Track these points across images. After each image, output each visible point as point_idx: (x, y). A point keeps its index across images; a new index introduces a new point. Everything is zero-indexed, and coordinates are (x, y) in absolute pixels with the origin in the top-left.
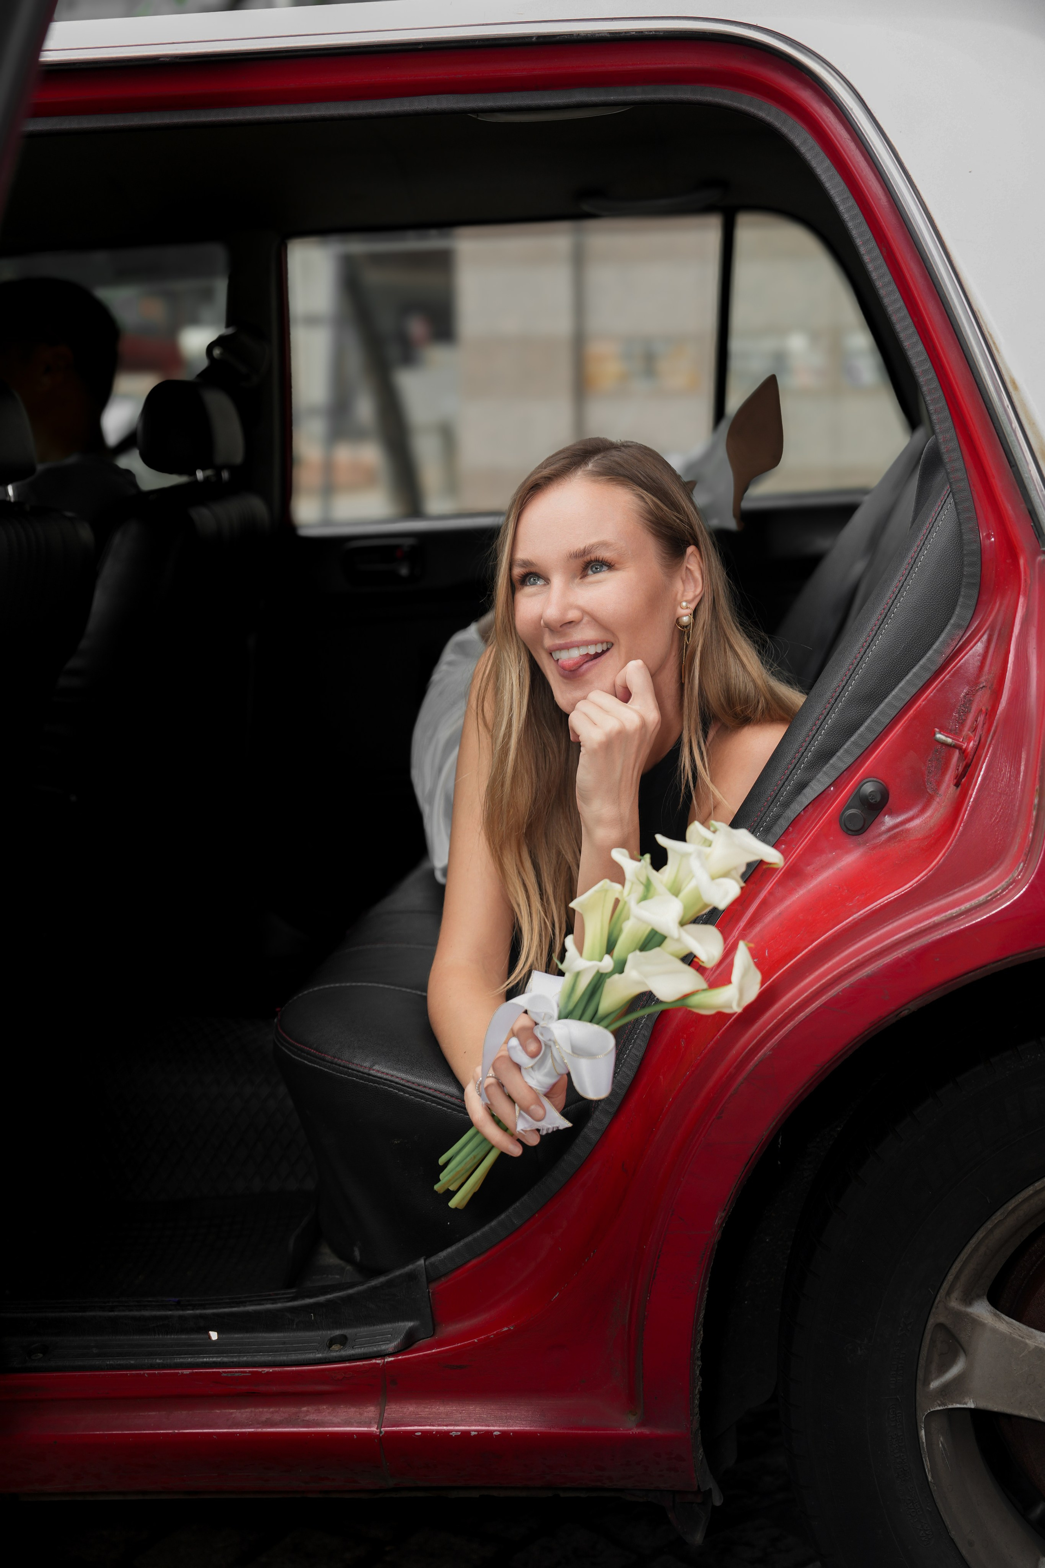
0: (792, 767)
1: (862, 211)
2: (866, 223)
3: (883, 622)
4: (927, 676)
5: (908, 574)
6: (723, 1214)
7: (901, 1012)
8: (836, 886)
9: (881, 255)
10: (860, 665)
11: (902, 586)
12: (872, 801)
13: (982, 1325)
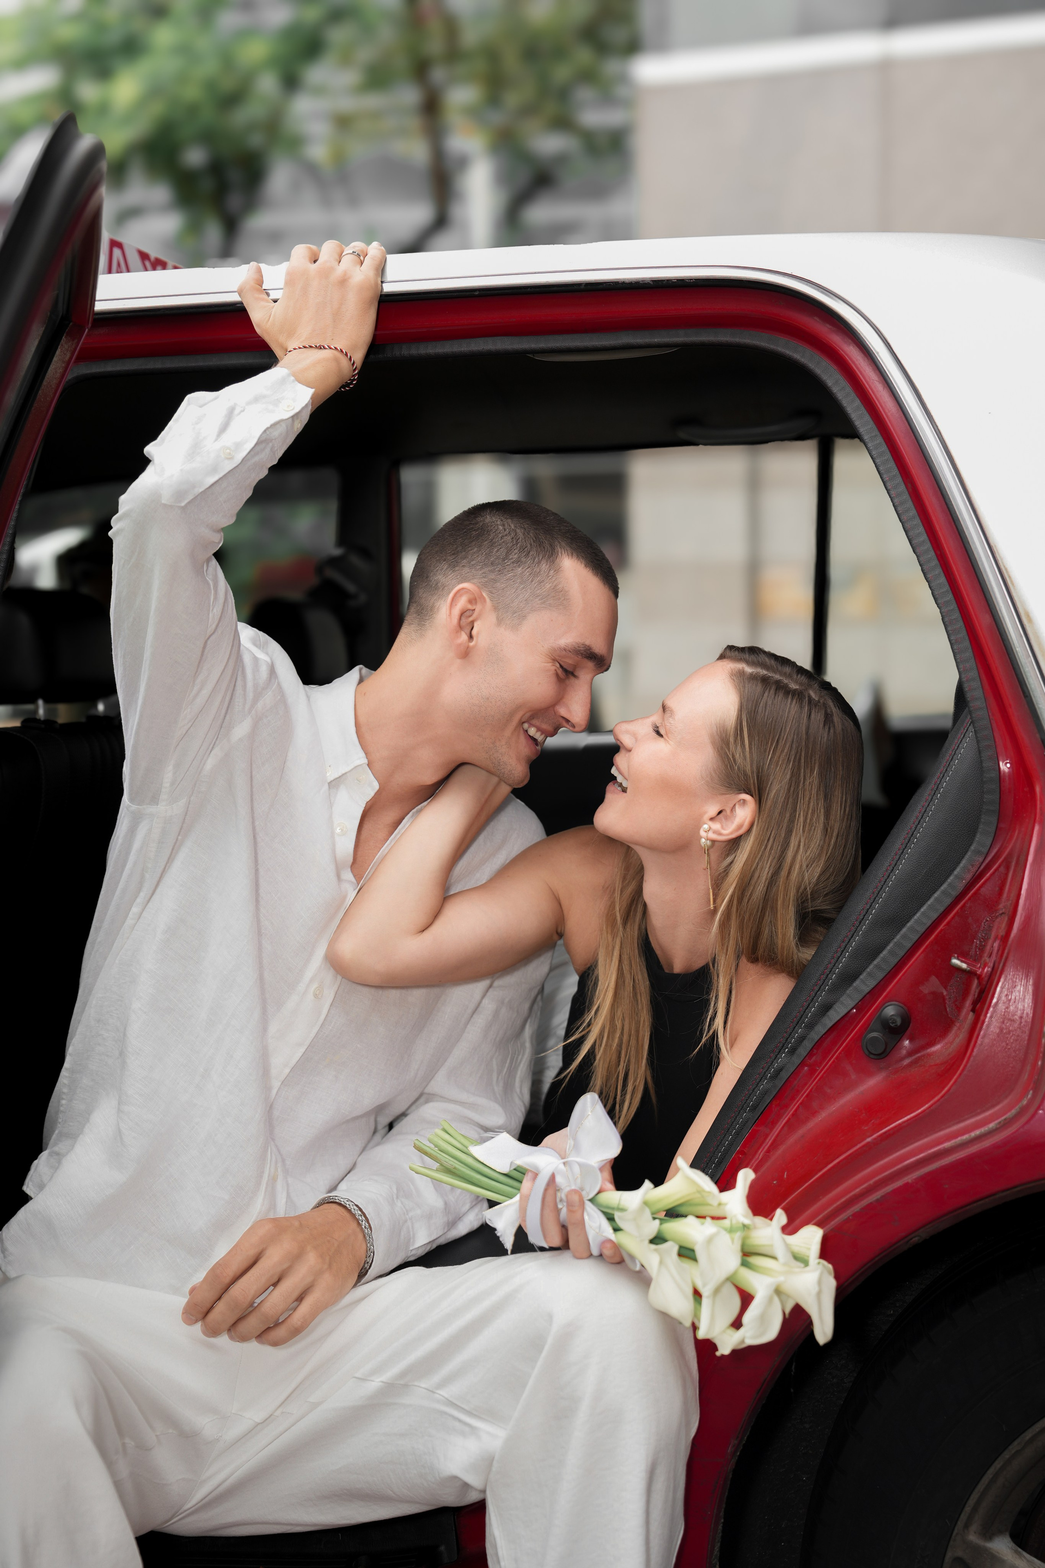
0: (817, 988)
1: (889, 449)
2: (892, 460)
3: (906, 847)
4: (948, 901)
5: (931, 800)
6: (736, 1442)
7: (911, 1239)
8: (856, 1110)
9: (906, 490)
10: (883, 888)
11: (925, 811)
12: (893, 1025)
13: (1002, 1561)
